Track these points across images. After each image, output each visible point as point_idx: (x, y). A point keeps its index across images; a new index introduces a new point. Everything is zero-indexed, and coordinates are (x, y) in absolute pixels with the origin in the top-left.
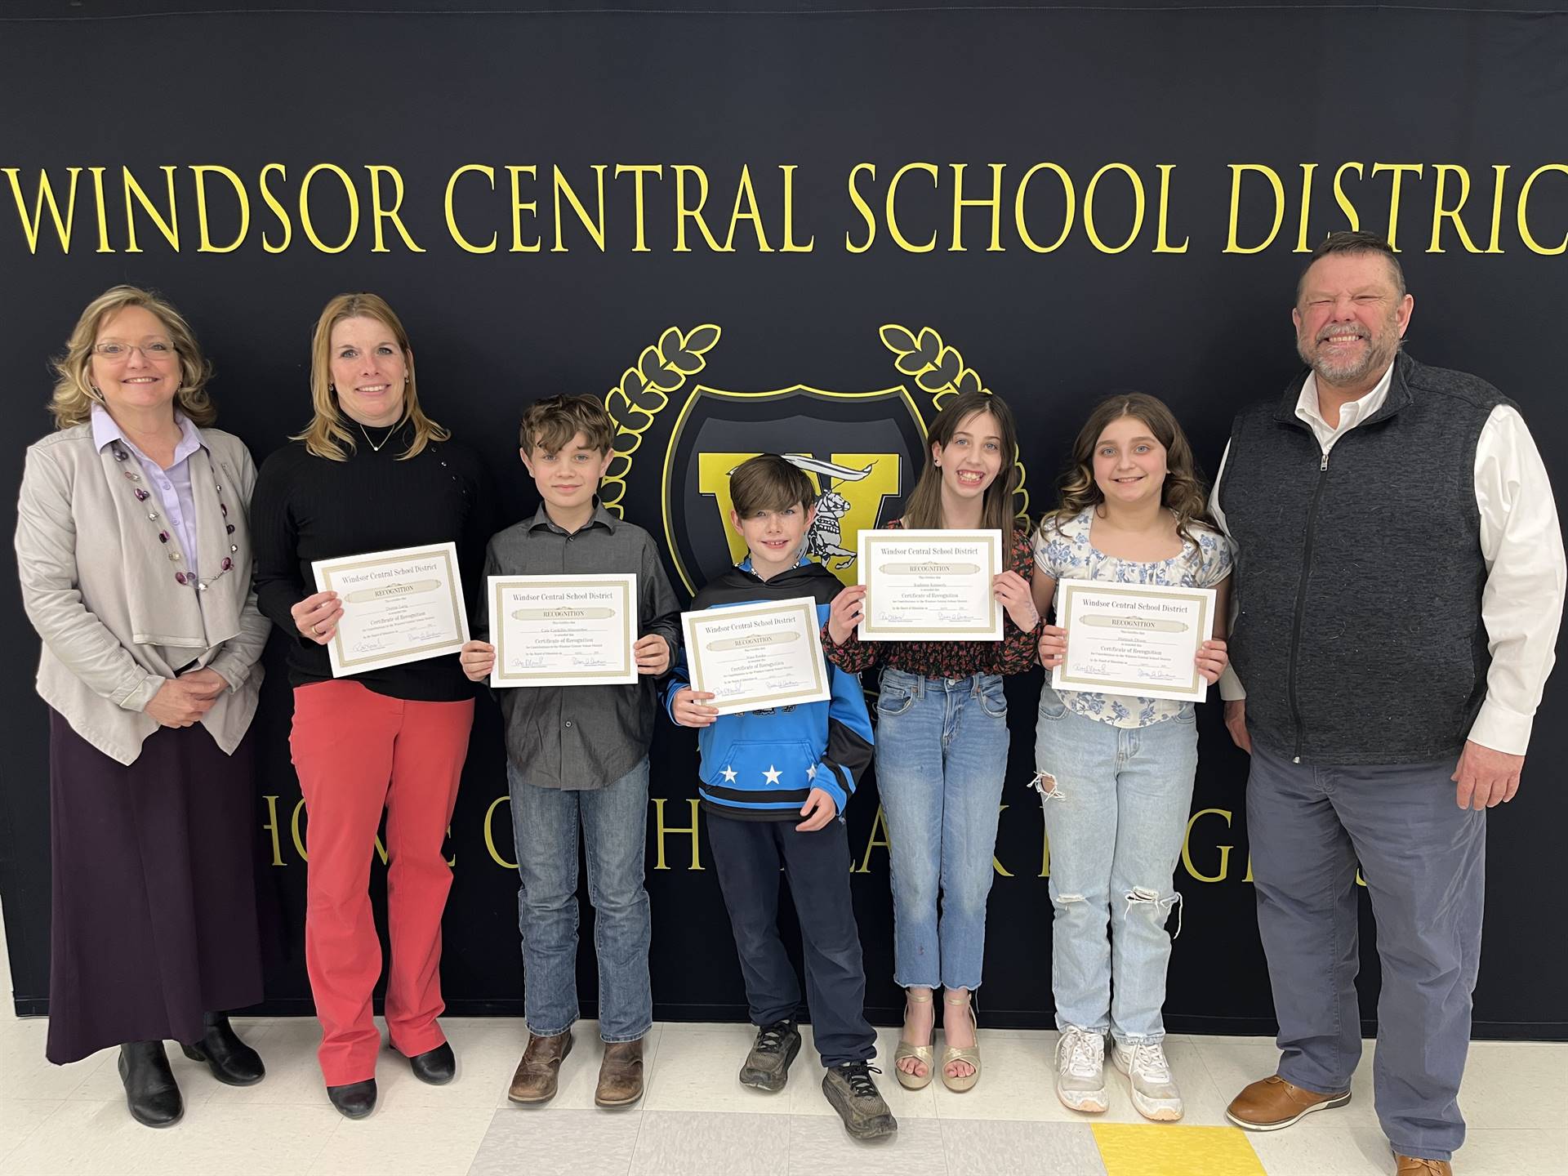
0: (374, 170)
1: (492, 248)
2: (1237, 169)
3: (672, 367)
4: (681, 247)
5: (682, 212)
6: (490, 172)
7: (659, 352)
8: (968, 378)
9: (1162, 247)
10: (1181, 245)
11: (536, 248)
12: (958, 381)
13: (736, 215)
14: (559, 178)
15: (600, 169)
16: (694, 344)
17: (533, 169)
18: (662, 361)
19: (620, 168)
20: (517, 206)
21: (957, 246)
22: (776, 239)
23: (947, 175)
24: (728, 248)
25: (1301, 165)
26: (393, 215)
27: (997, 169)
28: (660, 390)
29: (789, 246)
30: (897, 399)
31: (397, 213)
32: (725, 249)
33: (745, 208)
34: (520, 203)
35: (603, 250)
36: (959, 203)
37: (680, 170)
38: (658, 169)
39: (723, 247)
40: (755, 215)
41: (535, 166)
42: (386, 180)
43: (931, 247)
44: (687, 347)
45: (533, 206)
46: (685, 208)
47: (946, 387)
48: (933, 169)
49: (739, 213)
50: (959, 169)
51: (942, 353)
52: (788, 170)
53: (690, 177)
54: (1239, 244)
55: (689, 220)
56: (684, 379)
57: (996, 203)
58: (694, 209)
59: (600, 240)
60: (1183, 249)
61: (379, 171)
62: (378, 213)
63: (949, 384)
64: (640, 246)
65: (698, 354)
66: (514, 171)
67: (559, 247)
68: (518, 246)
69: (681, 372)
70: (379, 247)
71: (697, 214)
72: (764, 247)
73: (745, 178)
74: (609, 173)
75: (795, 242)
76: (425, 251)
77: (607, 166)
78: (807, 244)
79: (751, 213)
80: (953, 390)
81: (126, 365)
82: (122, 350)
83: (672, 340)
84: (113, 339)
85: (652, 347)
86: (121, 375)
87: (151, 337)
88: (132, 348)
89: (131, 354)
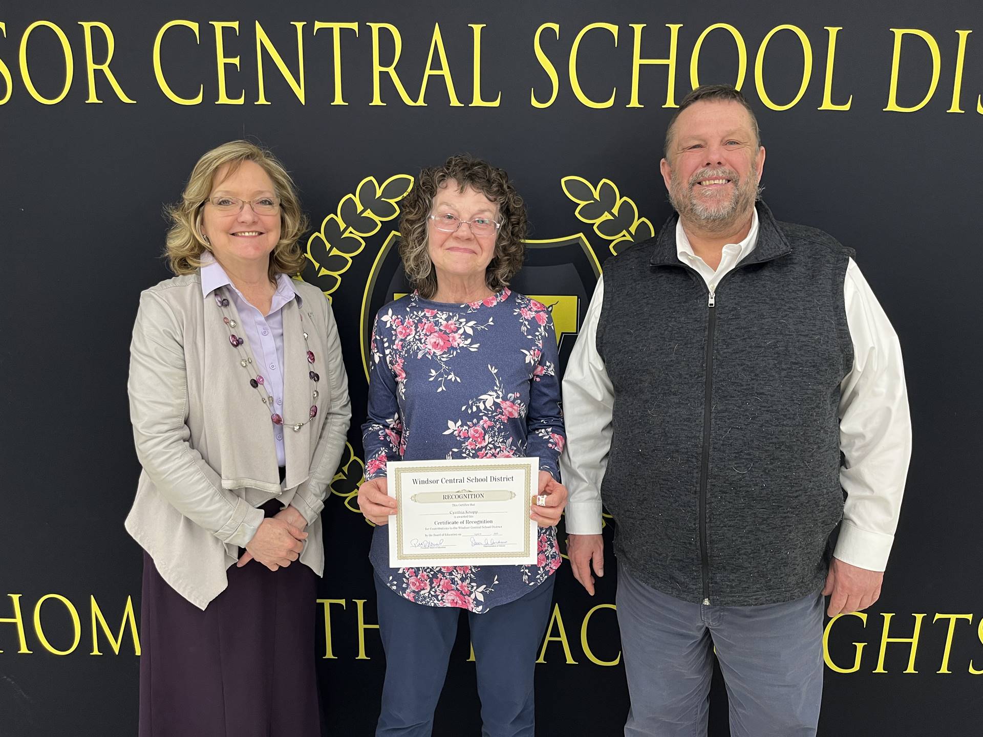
0: (87, 26)
1: (198, 100)
2: (899, 33)
3: (369, 214)
4: (377, 101)
5: (377, 69)
6: (195, 26)
7: (357, 200)
8: (642, 227)
9: (827, 104)
10: (845, 103)
11: (241, 101)
12: (632, 229)
13: (428, 72)
14: (261, 34)
15: (299, 25)
16: (387, 193)
17: (235, 25)
18: (360, 208)
19: (318, 25)
20: (221, 61)
21: (634, 103)
22: (465, 93)
23: (627, 35)
24: (420, 102)
25: (956, 31)
26: (105, 68)
27: (675, 28)
28: (357, 235)
29: (477, 101)
30: (577, 245)
31: (109, 66)
32: (418, 104)
33: (436, 65)
34: (224, 57)
35: (304, 104)
36: (637, 61)
37: (375, 27)
38: (354, 26)
39: (415, 101)
40: (446, 72)
41: (238, 22)
42: (97, 34)
43: (610, 103)
44: (383, 195)
45: (236, 61)
46: (380, 65)
47: (622, 234)
48: (614, 29)
49: (430, 69)
50: (638, 28)
51: (619, 203)
52: (477, 29)
53: (385, 35)
54: (899, 103)
55: (384, 76)
56: (380, 225)
57: (672, 62)
58: (389, 65)
59: (300, 93)
60: (847, 107)
61: (91, 27)
62: (91, 67)
63: (624, 232)
64: (338, 100)
65: (392, 201)
66: (218, 26)
67: (262, 100)
68: (223, 99)
69: (377, 219)
70: (93, 98)
71: (391, 70)
72: (454, 102)
73: (437, 36)
74: (307, 30)
75: (484, 98)
76: (135, 102)
77: (306, 23)
78: (494, 100)
79: (442, 70)
80: (628, 238)
81: (237, 219)
82: (233, 203)
83: (369, 189)
84: (227, 192)
85: (350, 195)
86: (231, 228)
87: (261, 192)
88: (243, 202)
89: (242, 208)
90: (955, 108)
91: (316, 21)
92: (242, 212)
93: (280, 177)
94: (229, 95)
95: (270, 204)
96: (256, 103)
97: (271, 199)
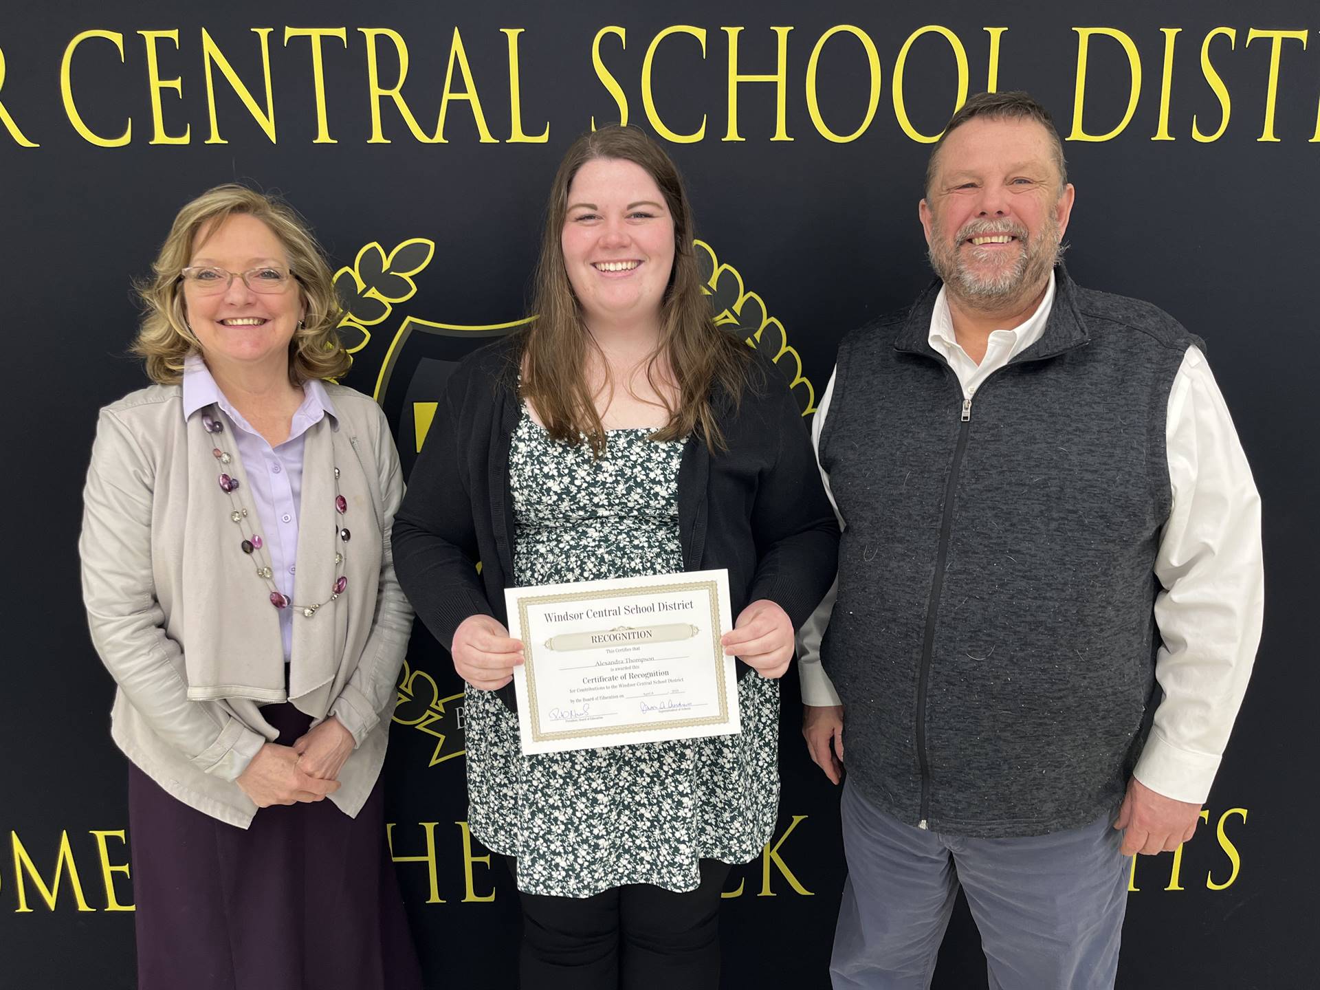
1: (125, 140)
2: (1084, 33)
3: (373, 293)
4: (377, 137)
5: (375, 92)
6: (117, 38)
7: (356, 275)
8: (750, 305)
11: (185, 140)
12: (737, 308)
13: (447, 96)
14: (209, 46)
15: (263, 33)
16: (398, 264)
17: (174, 34)
18: (361, 286)
19: (290, 32)
20: (155, 84)
21: (732, 135)
22: (500, 125)
23: (718, 42)
24: (439, 138)
25: (1161, 29)
27: (782, 32)
28: (358, 323)
29: (517, 136)
32: (435, 140)
33: (458, 86)
34: (160, 79)
35: (275, 142)
36: (734, 78)
37: (370, 34)
38: (341, 33)
39: (431, 137)
40: (472, 95)
41: (177, 30)
43: (699, 136)
44: (394, 266)
45: (177, 84)
46: (379, 86)
47: (723, 315)
48: (700, 34)
49: (450, 92)
50: (733, 33)
51: (717, 272)
52: (513, 35)
53: (384, 44)
54: (1086, 129)
55: (386, 102)
56: (390, 309)
57: (781, 78)
58: (392, 86)
59: (269, 127)
63: (726, 312)
64: (323, 137)
65: (406, 276)
66: (150, 36)
67: (215, 138)
68: (160, 137)
69: (385, 300)
71: (396, 94)
72: (486, 137)
73: (457, 45)
74: (275, 39)
75: (526, 131)
76: (38, 145)
77: (272, 30)
78: (541, 133)
79: (466, 92)
80: (732, 320)
81: (223, 300)
82: (220, 277)
83: (372, 260)
84: (208, 260)
85: (347, 269)
86: (216, 312)
87: (261, 261)
88: (231, 274)
89: (230, 283)
90: (1163, 134)
91: (287, 27)
92: (231, 289)
93: (297, 240)
94: (169, 132)
95: (277, 276)
96: (206, 142)
97: (278, 270)
